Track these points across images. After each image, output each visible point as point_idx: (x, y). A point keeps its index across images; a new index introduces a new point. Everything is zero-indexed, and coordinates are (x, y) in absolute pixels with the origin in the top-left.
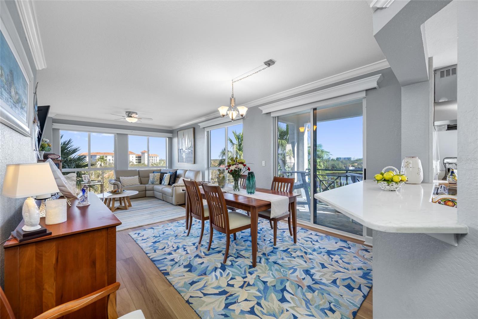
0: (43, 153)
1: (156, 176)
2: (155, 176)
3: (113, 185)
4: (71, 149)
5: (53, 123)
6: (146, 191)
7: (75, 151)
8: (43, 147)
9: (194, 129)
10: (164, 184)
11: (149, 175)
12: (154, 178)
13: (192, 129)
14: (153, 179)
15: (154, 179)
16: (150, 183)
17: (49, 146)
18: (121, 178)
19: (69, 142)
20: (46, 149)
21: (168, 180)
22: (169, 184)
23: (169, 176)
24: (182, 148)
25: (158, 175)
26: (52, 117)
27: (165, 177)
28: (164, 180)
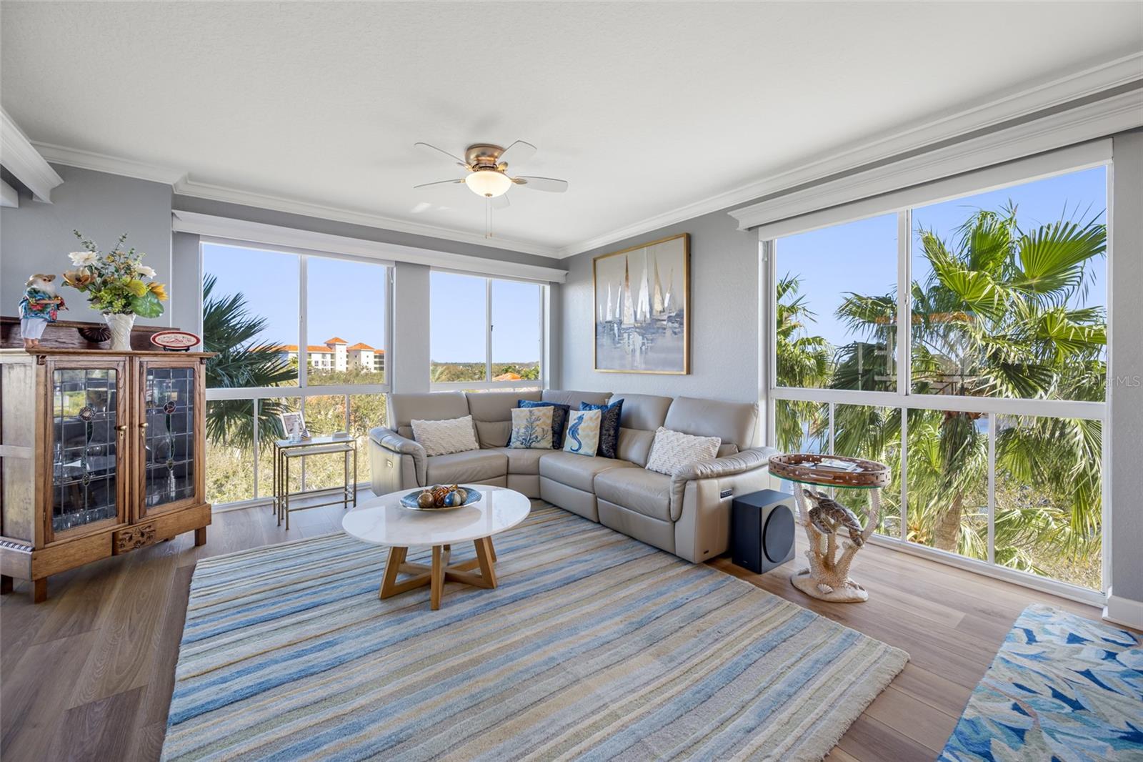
0: (127, 323)
1: (538, 419)
2: (533, 417)
3: (400, 455)
4: (238, 323)
5: (174, 208)
6: (508, 474)
7: (250, 330)
8: (126, 297)
9: (689, 238)
10: (581, 451)
11: (511, 412)
12: (530, 426)
13: (682, 241)
14: (526, 428)
15: (532, 428)
16: (515, 442)
17: (153, 292)
18: (414, 423)
19: (235, 301)
20: (141, 305)
21: (592, 434)
22: (600, 453)
23: (598, 417)
24: (617, 316)
25: (544, 414)
26: (171, 186)
27: (577, 421)
28: (572, 434)
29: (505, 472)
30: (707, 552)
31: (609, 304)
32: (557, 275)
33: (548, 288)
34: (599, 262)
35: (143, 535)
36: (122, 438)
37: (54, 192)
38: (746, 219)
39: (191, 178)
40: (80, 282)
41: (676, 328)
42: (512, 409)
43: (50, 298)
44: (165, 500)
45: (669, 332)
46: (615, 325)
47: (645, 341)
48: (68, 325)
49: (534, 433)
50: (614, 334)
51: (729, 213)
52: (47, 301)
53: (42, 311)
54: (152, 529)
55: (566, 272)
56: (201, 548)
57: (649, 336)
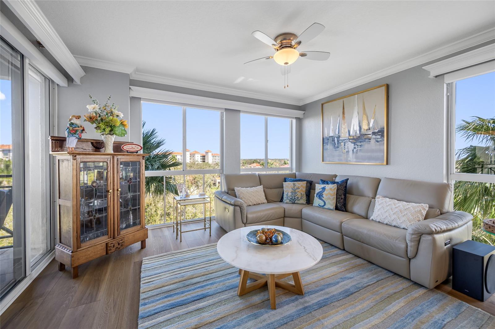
0: (112, 139)
1: (298, 188)
2: (296, 187)
3: (233, 206)
4: (154, 142)
5: (130, 85)
6: (284, 217)
8: (111, 126)
9: (388, 87)
11: (283, 184)
12: (294, 192)
13: (384, 89)
14: (292, 192)
15: (295, 193)
17: (122, 124)
18: (236, 189)
19: (153, 132)
20: (118, 130)
21: (332, 198)
22: (337, 208)
23: (335, 188)
24: (337, 133)
25: (302, 186)
26: (129, 74)
27: (321, 190)
28: (319, 197)
29: (283, 216)
30: (437, 281)
31: (332, 127)
32: (299, 113)
33: (294, 121)
34: (325, 106)
35: (119, 244)
36: (109, 196)
37: (82, 79)
38: (434, 70)
39: (137, 70)
40: (91, 119)
41: (378, 138)
42: (283, 183)
43: (78, 127)
44: (128, 226)
45: (373, 141)
46: (336, 138)
47: (356, 146)
48: (86, 141)
49: (296, 196)
50: (335, 143)
51: (423, 68)
52: (77, 129)
53: (75, 133)
54: (123, 241)
55: (304, 112)
56: (144, 250)
57: (359, 144)
